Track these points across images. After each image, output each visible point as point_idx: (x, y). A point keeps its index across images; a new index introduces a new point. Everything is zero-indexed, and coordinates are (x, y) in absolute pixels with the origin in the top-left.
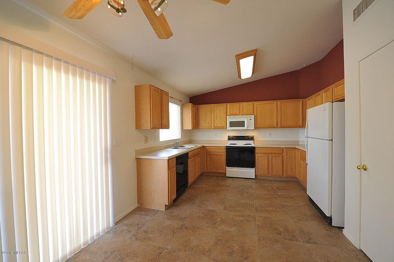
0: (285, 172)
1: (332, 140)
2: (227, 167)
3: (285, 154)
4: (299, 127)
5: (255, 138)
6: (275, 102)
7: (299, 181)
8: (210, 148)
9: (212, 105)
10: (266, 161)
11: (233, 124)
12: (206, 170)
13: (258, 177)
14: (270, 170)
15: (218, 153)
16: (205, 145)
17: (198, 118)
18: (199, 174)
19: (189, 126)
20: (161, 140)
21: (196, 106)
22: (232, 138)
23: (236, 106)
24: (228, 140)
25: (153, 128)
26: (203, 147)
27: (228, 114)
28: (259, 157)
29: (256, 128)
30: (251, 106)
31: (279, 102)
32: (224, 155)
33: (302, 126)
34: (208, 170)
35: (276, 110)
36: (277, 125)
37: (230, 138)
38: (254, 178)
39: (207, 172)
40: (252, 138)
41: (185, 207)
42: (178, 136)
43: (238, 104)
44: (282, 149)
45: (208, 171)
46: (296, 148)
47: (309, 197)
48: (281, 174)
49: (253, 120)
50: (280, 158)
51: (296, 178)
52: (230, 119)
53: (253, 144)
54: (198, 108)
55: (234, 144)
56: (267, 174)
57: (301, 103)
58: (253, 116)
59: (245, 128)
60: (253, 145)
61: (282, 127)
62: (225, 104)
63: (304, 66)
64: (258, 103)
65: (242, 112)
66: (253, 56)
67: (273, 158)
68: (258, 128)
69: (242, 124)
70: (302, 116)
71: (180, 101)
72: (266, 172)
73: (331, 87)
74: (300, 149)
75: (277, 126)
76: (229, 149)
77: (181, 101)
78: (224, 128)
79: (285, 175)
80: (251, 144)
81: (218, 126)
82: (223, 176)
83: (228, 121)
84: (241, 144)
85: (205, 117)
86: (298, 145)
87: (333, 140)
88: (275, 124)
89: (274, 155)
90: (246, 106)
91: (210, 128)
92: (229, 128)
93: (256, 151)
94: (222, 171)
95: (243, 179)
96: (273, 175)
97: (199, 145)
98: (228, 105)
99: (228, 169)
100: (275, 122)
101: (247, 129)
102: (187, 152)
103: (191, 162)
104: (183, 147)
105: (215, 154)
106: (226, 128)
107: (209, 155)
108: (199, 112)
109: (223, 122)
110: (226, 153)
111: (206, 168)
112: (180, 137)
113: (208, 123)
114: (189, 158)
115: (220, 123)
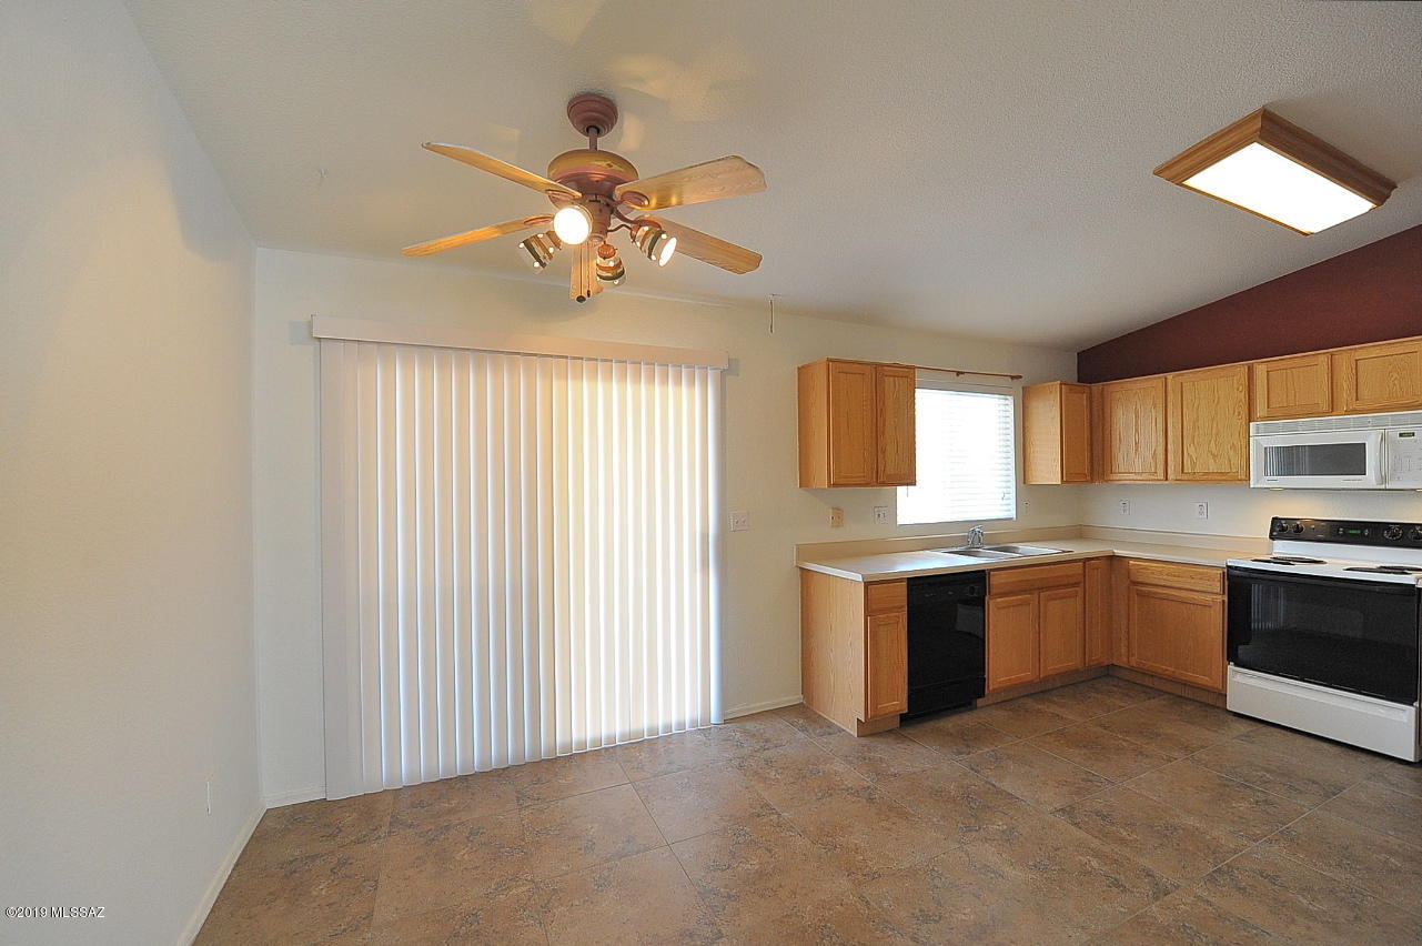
2: (1231, 667)
8: (1145, 568)
9: (1170, 376)
11: (1290, 460)
12: (1125, 659)
15: (1184, 594)
16: (1119, 552)
17: (1103, 438)
19: (1048, 470)
20: (901, 520)
21: (1096, 387)
22: (1297, 530)
23: (1310, 368)
24: (1272, 537)
25: (835, 485)
26: (1112, 558)
27: (1261, 410)
32: (1219, 608)
34: (1132, 659)
37: (1283, 529)
38: (1413, 761)
39: (1131, 669)
41: (924, 751)
42: (1006, 508)
43: (1323, 359)
45: (1133, 664)
52: (1271, 436)
54: (1103, 393)
59: (1370, 479)
62: (1240, 368)
65: (1346, 396)
69: (1348, 459)
71: (1012, 377)
77: (1021, 377)
78: (1234, 479)
81: (1201, 469)
82: (1212, 703)
83: (1258, 443)
85: (1137, 429)
90: (1381, 361)
91: (1160, 477)
92: (1261, 479)
94: (1204, 680)
95: (1325, 746)
97: (1080, 549)
98: (1265, 365)
99: (1239, 678)
101: (1383, 487)
102: (983, 571)
103: (1009, 607)
104: (1006, 550)
105: (1171, 598)
106: (1244, 477)
107: (1141, 594)
108: (1107, 410)
109: (1231, 453)
110: (1226, 599)
111: (1124, 650)
112: (1013, 514)
113: (1149, 455)
114: (994, 591)
115: (1215, 456)
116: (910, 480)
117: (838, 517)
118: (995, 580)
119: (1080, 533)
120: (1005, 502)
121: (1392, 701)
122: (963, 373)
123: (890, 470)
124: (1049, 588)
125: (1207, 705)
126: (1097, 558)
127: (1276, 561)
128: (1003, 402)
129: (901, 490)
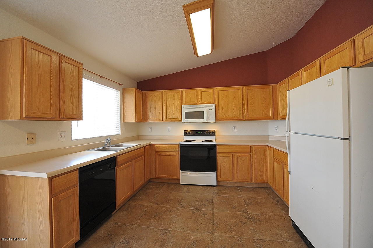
0: (253, 177)
1: (349, 139)
2: (181, 172)
3: (253, 154)
4: (269, 119)
5: (217, 133)
6: (240, 88)
7: (270, 188)
8: (160, 147)
9: (163, 91)
10: (231, 163)
11: (189, 115)
12: (154, 175)
13: (221, 184)
14: (235, 174)
15: (169, 153)
16: (153, 143)
17: (146, 108)
18: (142, 182)
19: (131, 117)
21: (144, 92)
22: (189, 133)
23: (193, 93)
24: (184, 135)
25: (28, 118)
26: (151, 145)
27: (184, 103)
28: (222, 158)
29: (218, 120)
30: (212, 93)
31: (245, 88)
32: (178, 155)
33: (272, 118)
34: (156, 175)
35: (242, 98)
36: (243, 116)
37: (186, 133)
38: (216, 185)
39: (156, 179)
40: (213, 133)
42: (117, 131)
43: (196, 91)
44: (250, 147)
45: (157, 177)
46: (267, 146)
47: (293, 221)
48: (248, 179)
49: (214, 110)
50: (248, 159)
51: (267, 183)
52: (186, 109)
53: (214, 140)
54: (146, 94)
55: (191, 141)
56: (232, 180)
57: (270, 89)
58: (214, 105)
59: (205, 120)
60: (213, 142)
61: (249, 119)
62: (179, 90)
63: (274, 45)
64: (220, 89)
65: (200, 100)
66: (210, 9)
67: (239, 158)
68: (220, 120)
69: (200, 115)
70: (272, 106)
71: (120, 84)
72: (230, 177)
73: (317, 61)
74: (273, 148)
75: (243, 118)
76: (184, 148)
77: (122, 85)
78: (178, 120)
79: (253, 181)
80: (213, 140)
81: (171, 117)
82: (176, 183)
83: (184, 111)
84: (199, 140)
85: (155, 106)
86: (267, 141)
87: (352, 139)
88: (241, 116)
89: (240, 155)
90: (206, 92)
91: (161, 120)
92: (184, 120)
93: (219, 150)
94: (175, 177)
95: (201, 187)
96: (238, 180)
97: (143, 143)
98: (184, 91)
99: (183, 174)
100: (241, 112)
101: (207, 122)
102: (115, 156)
103: (124, 169)
104: (119, 146)
105: (166, 155)
106: (180, 120)
107: (158, 155)
108: (147, 100)
109: (177, 113)
110: (180, 153)
111: (154, 173)
112: (120, 133)
113: (158, 113)
114: (119, 164)
115: (174, 114)
116: (79, 117)
117: (32, 138)
118: (119, 159)
119: (138, 138)
120: (117, 129)
121: (212, 172)
122: (102, 77)
123: (68, 111)
124: (136, 158)
125: (175, 184)
126: (147, 146)
127: (187, 141)
128: (116, 92)
129: (74, 123)
